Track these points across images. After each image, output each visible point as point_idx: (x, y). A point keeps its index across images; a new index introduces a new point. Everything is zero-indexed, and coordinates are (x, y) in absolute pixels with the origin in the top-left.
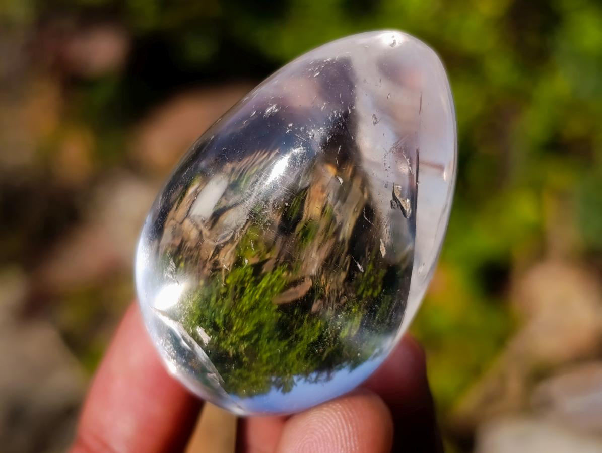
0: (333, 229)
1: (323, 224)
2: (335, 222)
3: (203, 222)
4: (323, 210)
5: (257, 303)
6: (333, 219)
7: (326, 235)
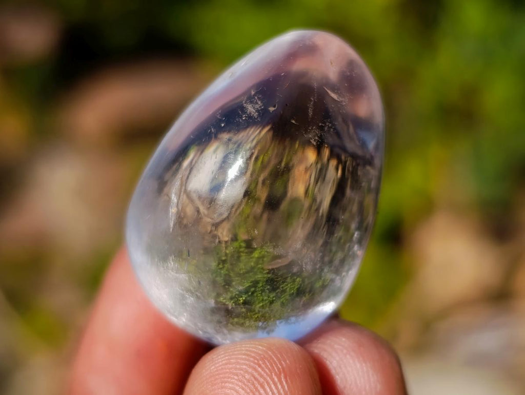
0: (314, 208)
1: (307, 204)
2: (316, 201)
3: (200, 197)
4: (307, 192)
5: (252, 268)
6: (314, 200)
7: (309, 213)
